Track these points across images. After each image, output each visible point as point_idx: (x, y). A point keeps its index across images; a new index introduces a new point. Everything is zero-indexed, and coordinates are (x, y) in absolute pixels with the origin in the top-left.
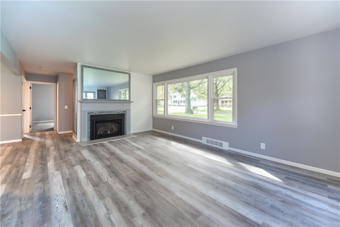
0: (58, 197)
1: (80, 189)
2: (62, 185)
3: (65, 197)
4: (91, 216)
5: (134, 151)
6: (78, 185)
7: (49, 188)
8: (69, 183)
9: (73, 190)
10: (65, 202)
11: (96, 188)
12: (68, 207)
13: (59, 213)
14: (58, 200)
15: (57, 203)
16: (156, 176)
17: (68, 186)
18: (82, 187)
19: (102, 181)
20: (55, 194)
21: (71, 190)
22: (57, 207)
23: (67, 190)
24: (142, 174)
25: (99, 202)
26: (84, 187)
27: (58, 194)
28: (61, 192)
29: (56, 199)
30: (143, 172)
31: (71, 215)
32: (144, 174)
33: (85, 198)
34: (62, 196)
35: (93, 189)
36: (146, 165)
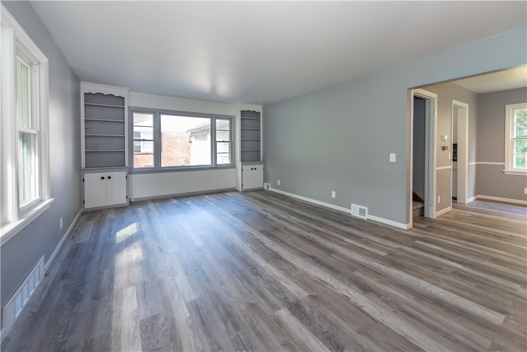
5: (307, 294)
16: (255, 234)
24: (272, 237)
30: (271, 239)
32: (269, 237)
36: (268, 248)
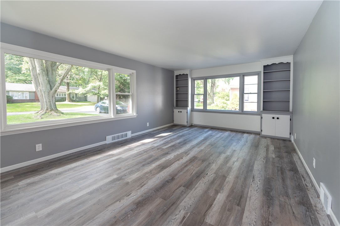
0: (256, 189)
1: (237, 182)
2: (248, 199)
3: (251, 185)
4: (243, 165)
6: (235, 188)
7: (263, 207)
8: (241, 197)
9: (242, 186)
10: (253, 181)
11: (226, 176)
12: (252, 177)
13: (259, 178)
14: (257, 186)
15: (258, 184)
17: (244, 194)
18: (233, 183)
19: (217, 176)
20: (258, 193)
21: (243, 187)
22: (259, 182)
23: (247, 189)
25: (234, 167)
26: (233, 182)
27: (255, 191)
28: (252, 191)
29: (259, 188)
31: (252, 172)
33: (239, 174)
34: (253, 188)
35: (229, 176)
